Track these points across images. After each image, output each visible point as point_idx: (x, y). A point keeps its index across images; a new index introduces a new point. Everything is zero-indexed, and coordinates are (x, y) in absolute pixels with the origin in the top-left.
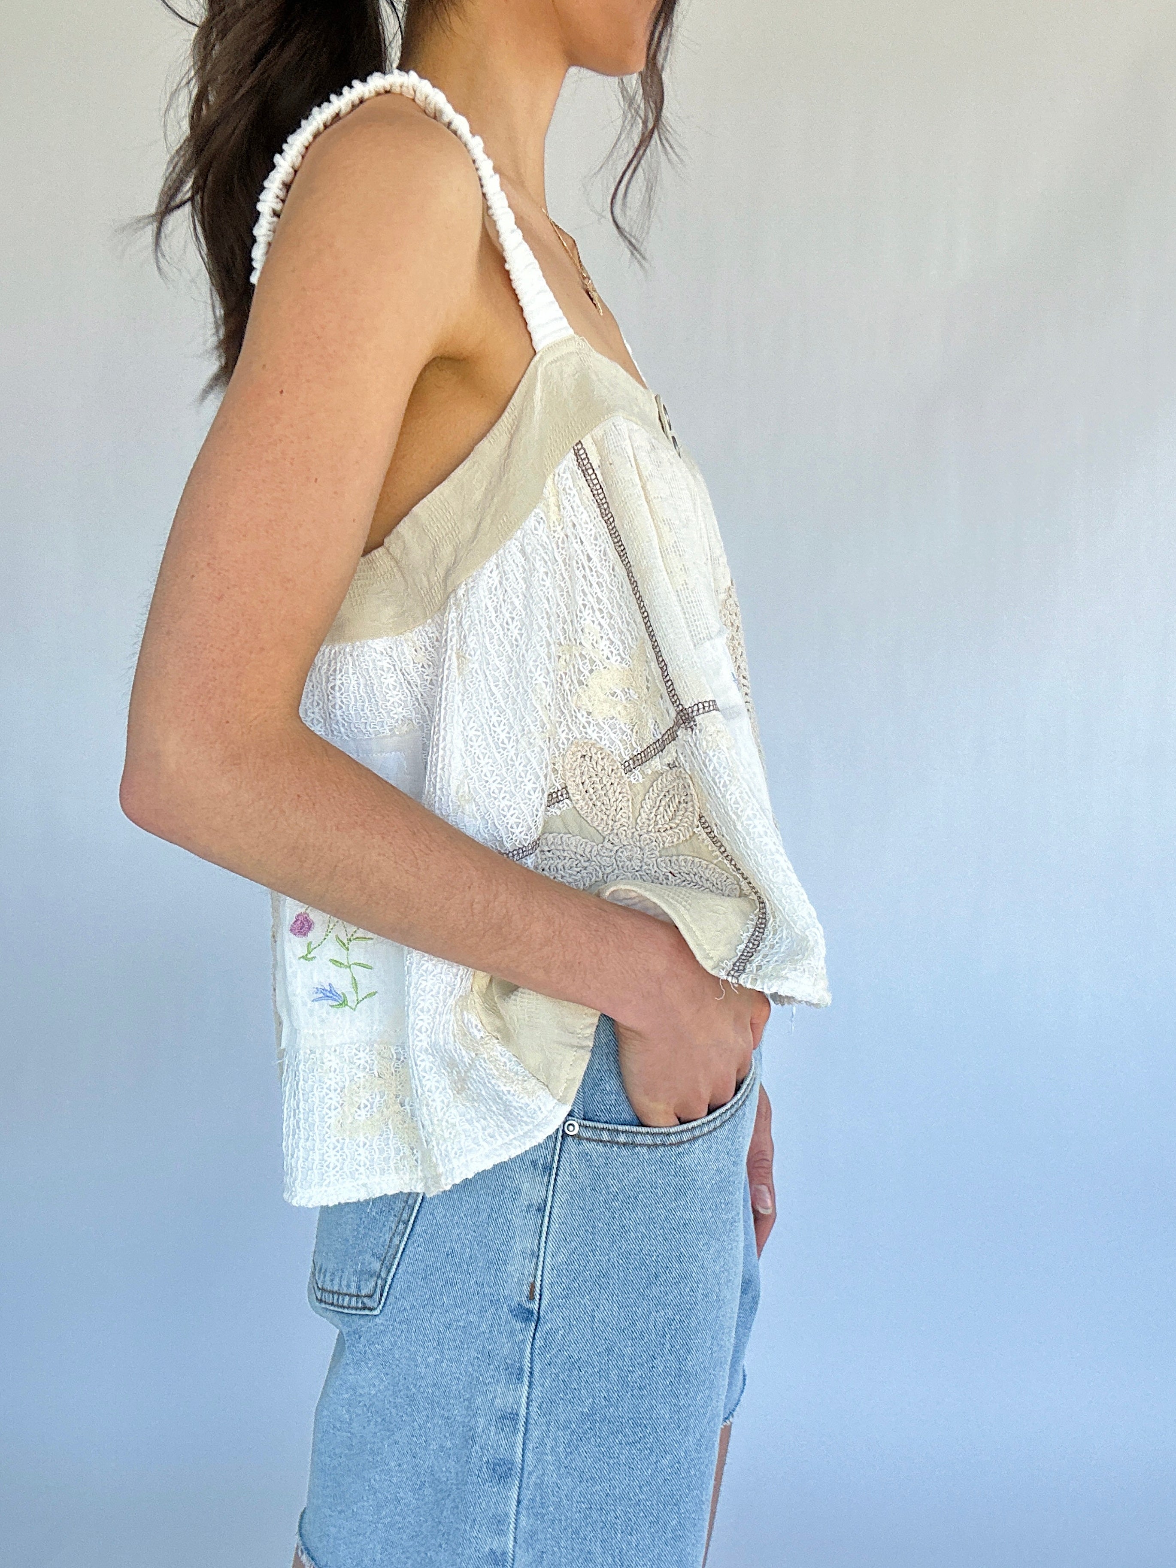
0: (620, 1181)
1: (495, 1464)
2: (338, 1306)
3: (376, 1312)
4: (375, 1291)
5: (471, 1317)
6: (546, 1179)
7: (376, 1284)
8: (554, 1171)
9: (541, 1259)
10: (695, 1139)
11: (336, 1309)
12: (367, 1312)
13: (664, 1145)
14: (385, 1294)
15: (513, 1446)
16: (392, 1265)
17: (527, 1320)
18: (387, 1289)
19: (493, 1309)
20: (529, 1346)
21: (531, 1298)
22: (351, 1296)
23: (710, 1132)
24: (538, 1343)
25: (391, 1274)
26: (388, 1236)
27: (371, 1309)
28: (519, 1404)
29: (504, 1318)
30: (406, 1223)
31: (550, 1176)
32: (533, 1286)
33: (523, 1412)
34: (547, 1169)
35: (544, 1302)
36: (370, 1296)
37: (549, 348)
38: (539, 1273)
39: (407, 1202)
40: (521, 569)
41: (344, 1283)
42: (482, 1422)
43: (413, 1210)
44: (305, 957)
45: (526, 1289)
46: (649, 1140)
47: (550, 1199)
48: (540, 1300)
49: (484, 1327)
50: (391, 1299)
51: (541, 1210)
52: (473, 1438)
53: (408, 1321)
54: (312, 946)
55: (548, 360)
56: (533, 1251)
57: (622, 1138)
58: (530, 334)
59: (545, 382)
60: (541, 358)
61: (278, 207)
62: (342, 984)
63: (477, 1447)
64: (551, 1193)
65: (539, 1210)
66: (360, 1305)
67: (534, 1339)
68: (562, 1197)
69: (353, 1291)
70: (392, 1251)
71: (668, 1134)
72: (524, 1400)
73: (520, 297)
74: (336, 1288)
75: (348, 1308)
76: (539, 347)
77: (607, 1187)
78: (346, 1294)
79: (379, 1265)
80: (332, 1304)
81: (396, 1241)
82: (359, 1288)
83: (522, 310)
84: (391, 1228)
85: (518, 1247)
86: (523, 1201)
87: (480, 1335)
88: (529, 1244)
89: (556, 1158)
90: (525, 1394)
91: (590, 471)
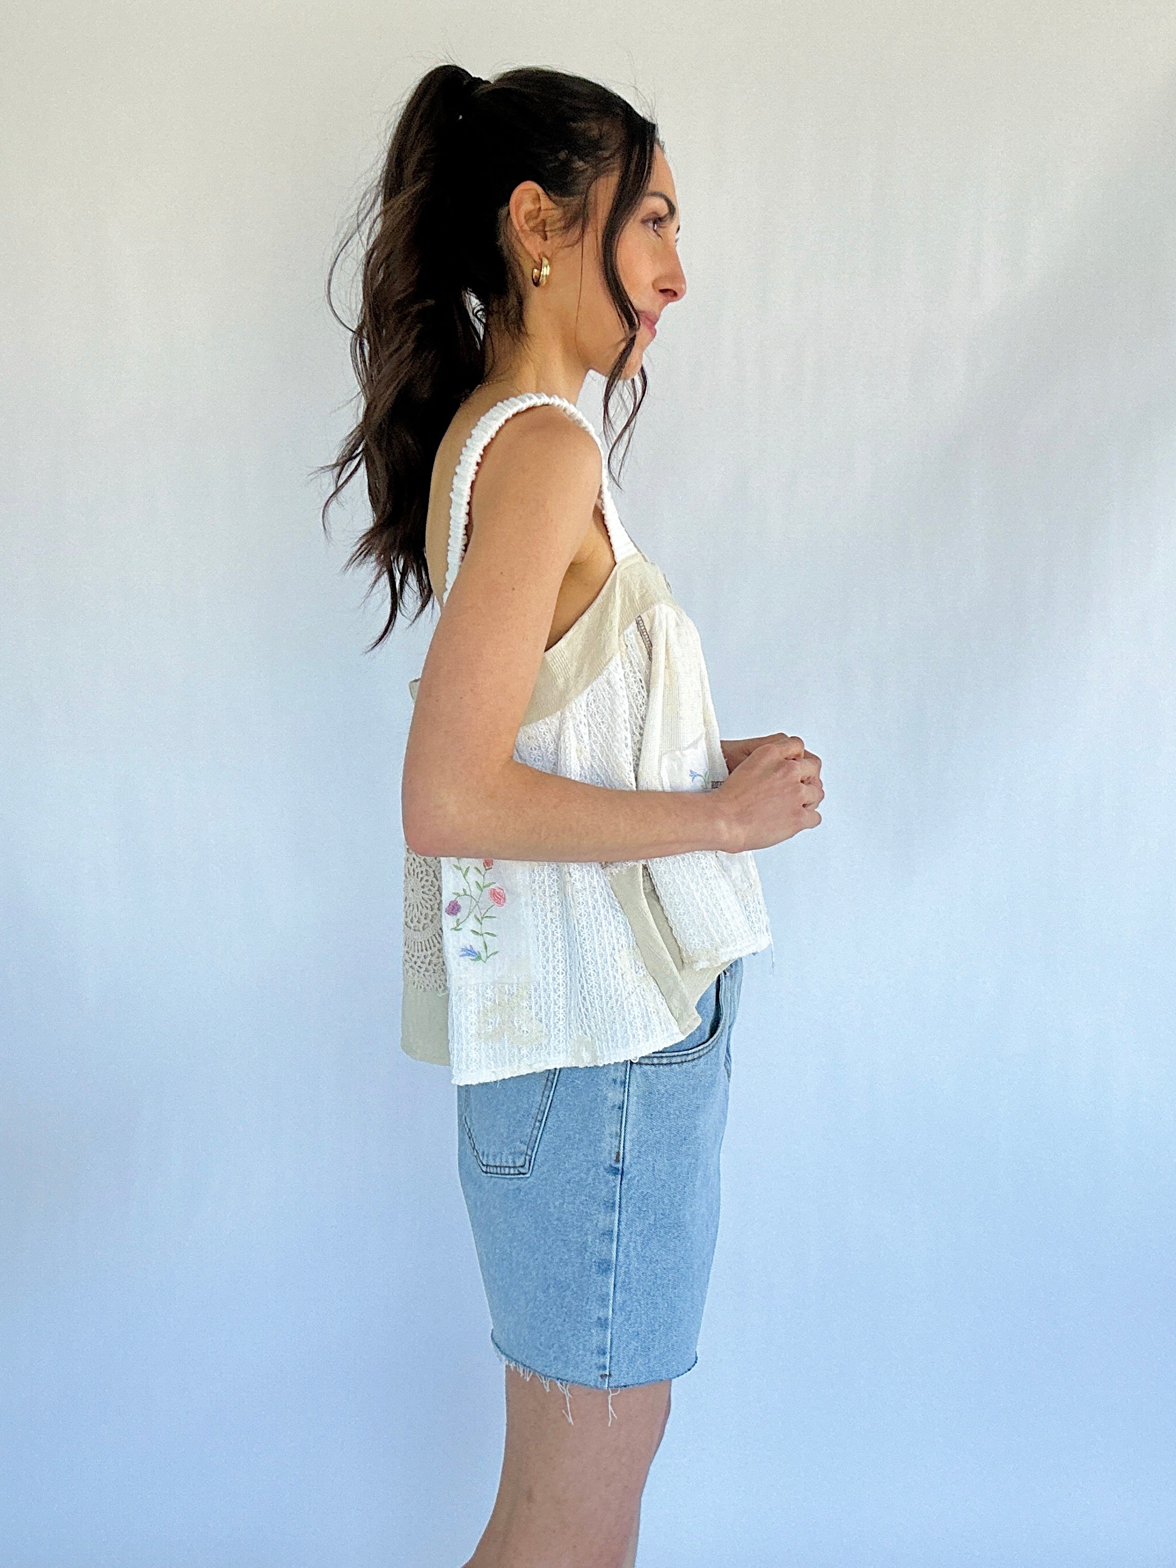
0: (665, 1086)
1: (599, 1263)
2: (502, 1174)
3: (527, 1176)
4: (525, 1163)
5: (582, 1175)
6: (622, 1090)
7: (525, 1159)
8: (627, 1085)
9: (623, 1137)
10: (700, 1057)
11: (500, 1176)
12: (521, 1176)
13: (686, 1061)
14: (532, 1164)
15: (610, 1250)
16: (534, 1147)
17: (616, 1174)
18: (532, 1161)
19: (594, 1169)
20: (618, 1189)
21: (617, 1161)
22: (509, 1167)
23: (707, 1053)
24: (624, 1186)
25: (534, 1152)
26: (529, 1130)
27: (524, 1174)
28: (612, 1223)
29: (601, 1174)
30: (541, 1121)
31: (625, 1087)
32: (618, 1153)
33: (616, 1229)
34: (623, 1083)
35: (627, 1162)
36: (522, 1167)
37: (624, 561)
38: (622, 1145)
39: (539, 1109)
40: (607, 693)
41: (504, 1160)
42: (590, 1238)
43: (544, 1112)
44: (455, 929)
45: (614, 1156)
46: (679, 1060)
47: (626, 1101)
48: (623, 1161)
49: (590, 1179)
50: (536, 1167)
51: (621, 1108)
52: (585, 1248)
53: (546, 1179)
54: (460, 921)
55: (622, 568)
56: (617, 1133)
57: (665, 1061)
58: (613, 552)
59: (621, 580)
60: (620, 567)
61: (480, 461)
62: (478, 947)
63: (588, 1254)
64: (626, 1097)
65: (619, 1108)
66: (517, 1172)
67: (621, 1184)
68: (633, 1099)
69: (511, 1165)
70: (533, 1139)
71: (688, 1054)
72: (616, 1222)
73: (609, 530)
74: (498, 1164)
75: (509, 1174)
76: (617, 560)
77: (658, 1091)
78: (506, 1167)
79: (526, 1147)
80: (497, 1174)
81: (535, 1132)
82: (514, 1162)
83: (609, 538)
84: (530, 1125)
85: (607, 1132)
86: (609, 1104)
87: (587, 1185)
88: (615, 1129)
89: (628, 1077)
90: (617, 1218)
91: (645, 633)
